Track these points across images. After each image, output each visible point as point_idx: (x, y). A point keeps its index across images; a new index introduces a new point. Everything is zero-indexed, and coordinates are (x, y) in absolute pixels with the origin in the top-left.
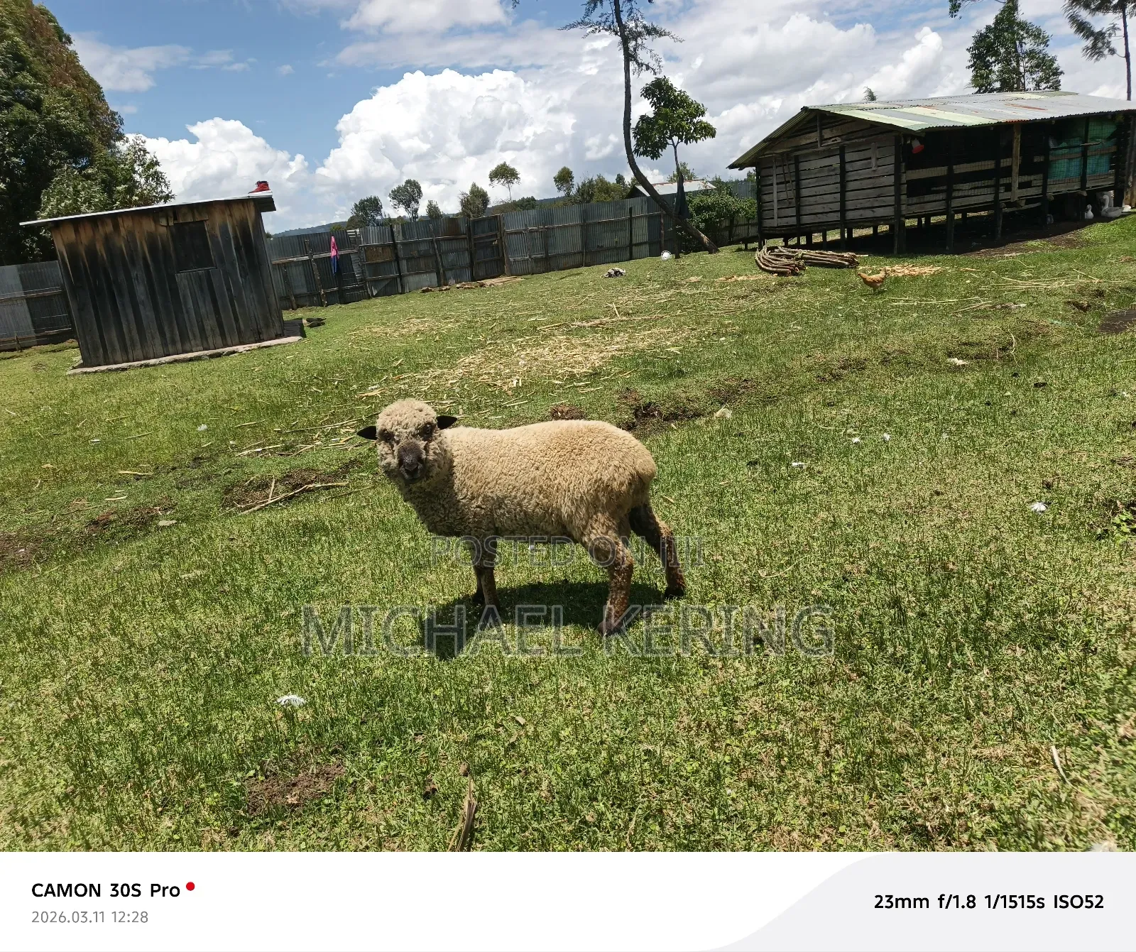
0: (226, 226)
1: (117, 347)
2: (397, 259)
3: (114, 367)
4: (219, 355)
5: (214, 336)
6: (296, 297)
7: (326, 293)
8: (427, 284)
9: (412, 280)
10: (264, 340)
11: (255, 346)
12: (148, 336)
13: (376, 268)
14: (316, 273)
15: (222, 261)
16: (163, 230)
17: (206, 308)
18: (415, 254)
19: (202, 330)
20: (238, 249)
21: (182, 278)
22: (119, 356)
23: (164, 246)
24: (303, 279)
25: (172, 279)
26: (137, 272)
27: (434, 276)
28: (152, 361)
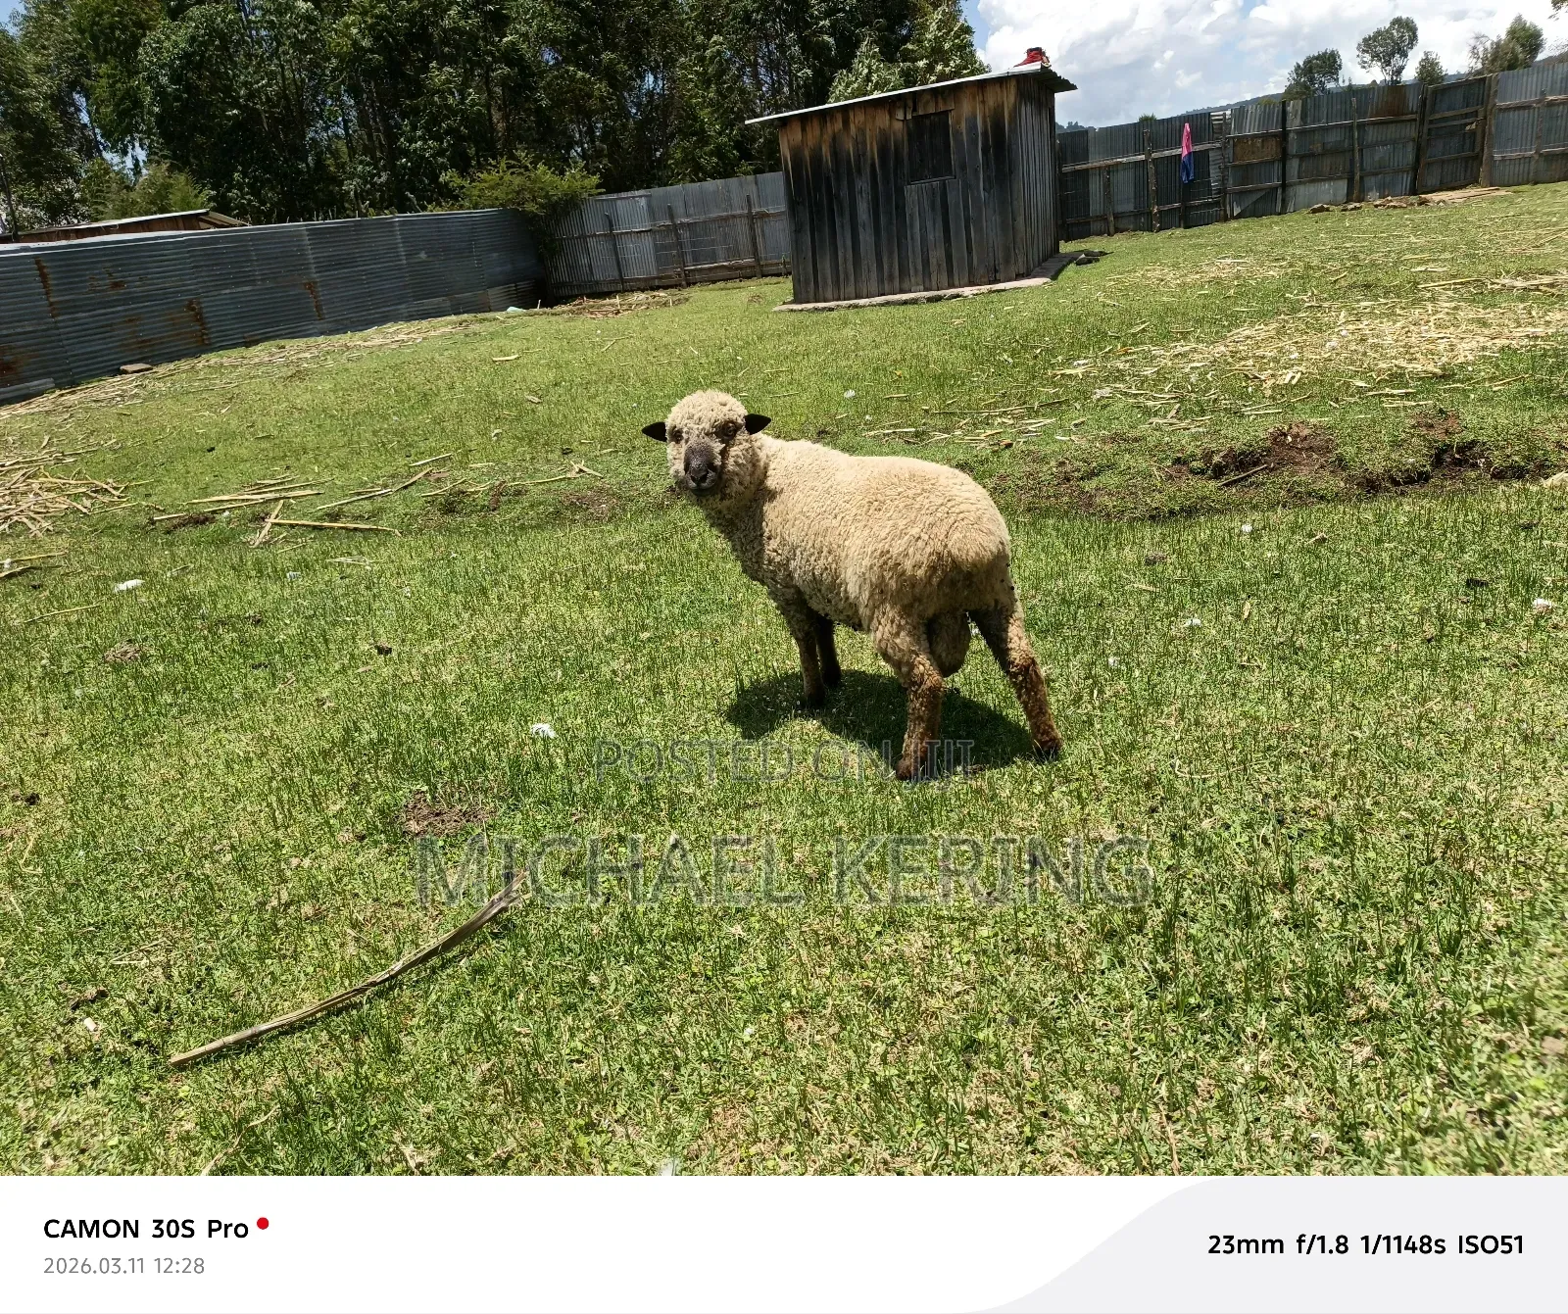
0: (975, 117)
1: (830, 282)
2: (1284, 157)
3: (821, 305)
4: (938, 299)
5: (939, 271)
6: (1116, 217)
7: (1160, 212)
8: (1327, 198)
9: (1302, 192)
10: (999, 281)
11: (985, 288)
12: (864, 267)
13: (1245, 172)
14: (1152, 180)
15: (963, 167)
16: (898, 126)
17: (935, 234)
18: (1318, 148)
19: (926, 263)
20: (985, 151)
21: (912, 192)
22: (829, 295)
23: (896, 149)
24: (1132, 190)
25: (900, 192)
26: (863, 184)
27: (1343, 185)
28: (862, 302)
